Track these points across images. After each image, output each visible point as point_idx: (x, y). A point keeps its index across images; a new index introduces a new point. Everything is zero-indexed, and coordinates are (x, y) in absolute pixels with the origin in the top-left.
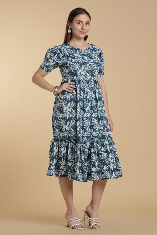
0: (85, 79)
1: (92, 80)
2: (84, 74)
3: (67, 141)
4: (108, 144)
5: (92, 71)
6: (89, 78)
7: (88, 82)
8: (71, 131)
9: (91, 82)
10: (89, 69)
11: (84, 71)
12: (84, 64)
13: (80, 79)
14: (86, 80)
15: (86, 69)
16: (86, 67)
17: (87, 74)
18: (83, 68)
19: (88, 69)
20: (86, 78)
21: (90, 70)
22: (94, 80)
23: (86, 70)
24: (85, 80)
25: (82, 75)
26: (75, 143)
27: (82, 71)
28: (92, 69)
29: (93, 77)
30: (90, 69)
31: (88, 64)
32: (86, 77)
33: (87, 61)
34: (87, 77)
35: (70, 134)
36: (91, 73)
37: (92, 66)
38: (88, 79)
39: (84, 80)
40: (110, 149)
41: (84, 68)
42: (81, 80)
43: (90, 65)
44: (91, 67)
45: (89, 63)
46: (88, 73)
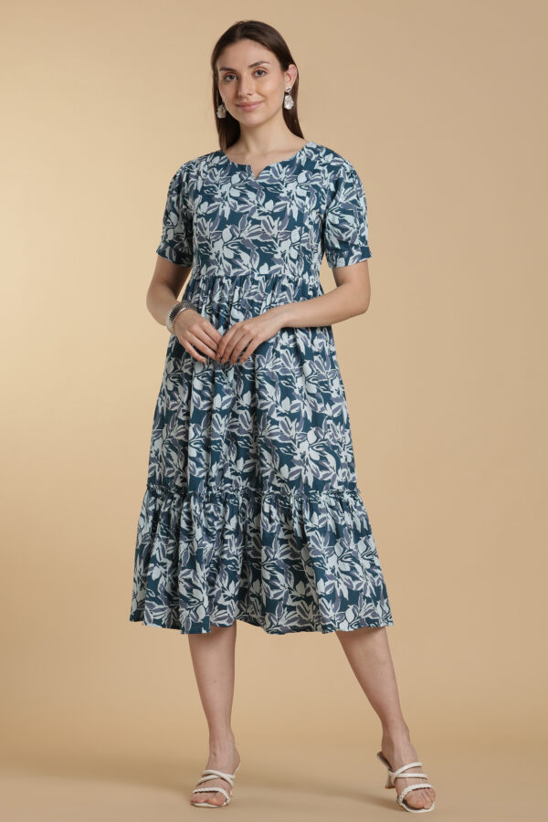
0: (233, 272)
1: (259, 275)
2: (230, 255)
3: (159, 492)
5: (265, 244)
6: (247, 270)
7: (239, 281)
8: (170, 457)
9: (255, 282)
10: (250, 238)
11: (232, 246)
13: (217, 275)
14: (233, 279)
15: (239, 238)
16: (239, 229)
17: (244, 255)
19: (249, 236)
20: (236, 270)
21: (256, 242)
22: (267, 277)
23: (239, 240)
24: (232, 275)
25: (225, 258)
27: (226, 245)
28: (262, 237)
29: (266, 265)
30: (257, 237)
31: (249, 219)
32: (235, 266)
33: (249, 209)
34: (239, 267)
35: (167, 470)
36: (259, 251)
37: (263, 227)
38: (243, 274)
39: (227, 278)
41: (234, 236)
42: (219, 277)
43: (255, 222)
44: (260, 230)
45: (256, 216)
46: (248, 252)
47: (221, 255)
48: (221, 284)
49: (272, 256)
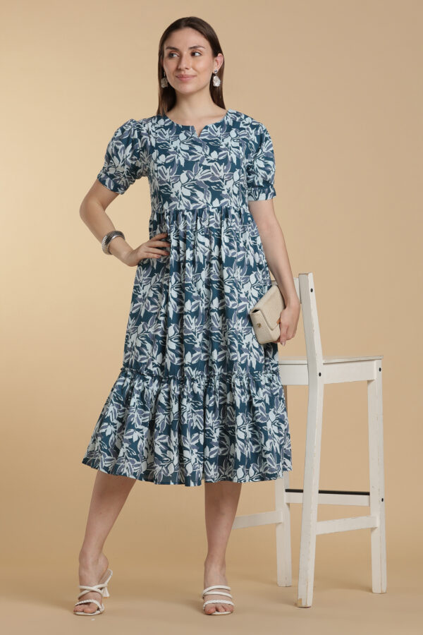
0: (192, 207)
1: (213, 208)
2: (188, 193)
4: (238, 387)
5: (215, 184)
6: (203, 205)
7: (198, 214)
8: (145, 347)
9: (211, 214)
10: (202, 180)
11: (189, 186)
12: (189, 165)
13: (178, 209)
14: (193, 211)
15: (194, 180)
16: (193, 173)
17: (199, 193)
18: (184, 177)
19: (202, 178)
20: (194, 205)
21: (207, 182)
22: (219, 209)
23: (195, 182)
24: (191, 209)
25: (184, 196)
26: (151, 380)
27: (183, 185)
28: (211, 179)
29: (217, 200)
30: (208, 179)
31: (201, 165)
32: (193, 202)
33: (199, 158)
34: (196, 202)
35: (140, 357)
37: (212, 171)
38: (201, 207)
39: (188, 211)
40: (241, 401)
41: (189, 178)
42: (181, 210)
43: (206, 168)
44: (210, 173)
45: (205, 163)
46: (202, 190)
47: (180, 194)
48: (183, 215)
49: (221, 192)
